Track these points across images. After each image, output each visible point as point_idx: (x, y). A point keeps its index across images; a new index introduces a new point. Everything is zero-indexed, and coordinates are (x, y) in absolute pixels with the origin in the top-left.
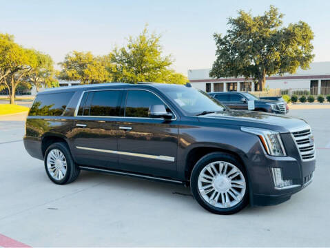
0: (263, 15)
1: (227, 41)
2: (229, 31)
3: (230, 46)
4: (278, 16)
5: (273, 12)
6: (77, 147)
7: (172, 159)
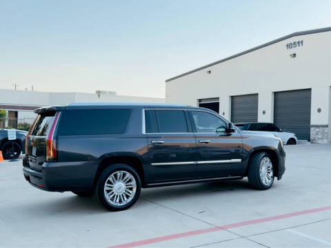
6: (153, 164)
7: (239, 160)
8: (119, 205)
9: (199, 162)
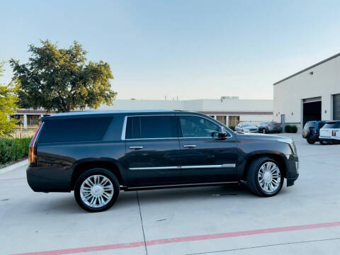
0: (68, 49)
1: (26, 70)
2: (31, 59)
3: (29, 75)
4: (81, 53)
5: (77, 48)
6: (131, 169)
7: (234, 165)
8: (96, 206)
9: (182, 167)
